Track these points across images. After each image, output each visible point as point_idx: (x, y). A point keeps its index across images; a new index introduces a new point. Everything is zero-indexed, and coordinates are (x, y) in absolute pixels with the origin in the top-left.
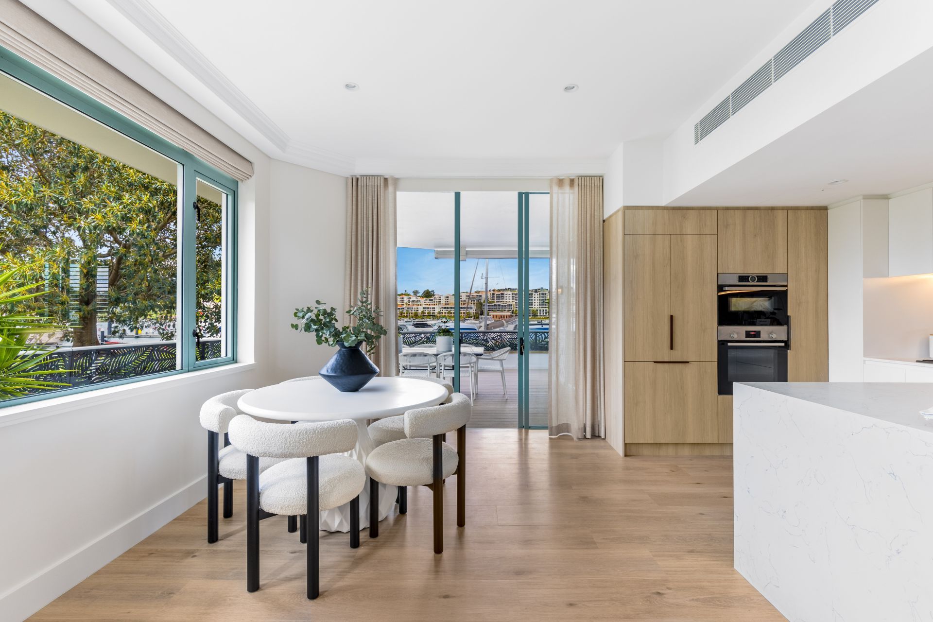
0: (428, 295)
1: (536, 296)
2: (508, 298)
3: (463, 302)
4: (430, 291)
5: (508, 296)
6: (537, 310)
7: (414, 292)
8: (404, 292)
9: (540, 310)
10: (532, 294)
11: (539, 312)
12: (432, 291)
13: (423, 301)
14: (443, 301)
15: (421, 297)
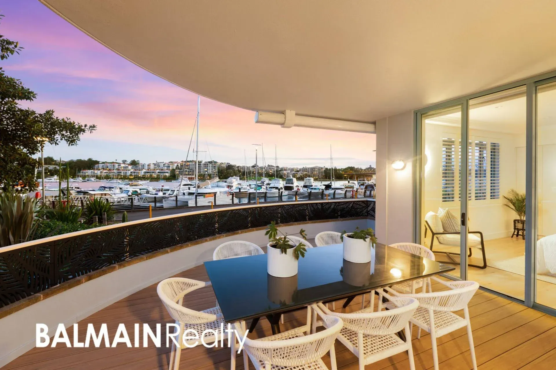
0: (134, 163)
1: (210, 166)
2: (192, 167)
3: (161, 169)
4: (136, 161)
5: (192, 165)
6: (211, 174)
7: (123, 161)
8: (115, 161)
9: (213, 174)
10: (208, 164)
11: (212, 175)
12: (137, 161)
13: (130, 167)
14: (146, 167)
15: (129, 164)
